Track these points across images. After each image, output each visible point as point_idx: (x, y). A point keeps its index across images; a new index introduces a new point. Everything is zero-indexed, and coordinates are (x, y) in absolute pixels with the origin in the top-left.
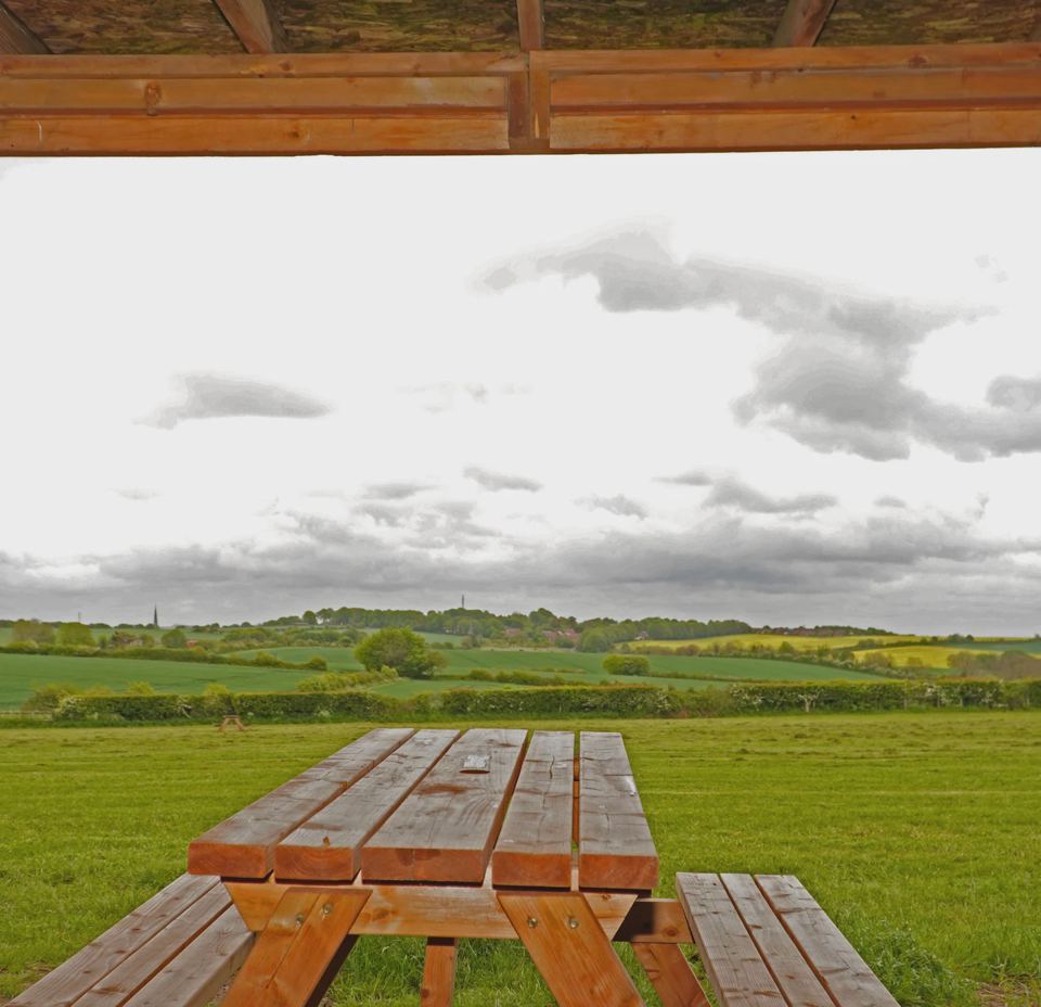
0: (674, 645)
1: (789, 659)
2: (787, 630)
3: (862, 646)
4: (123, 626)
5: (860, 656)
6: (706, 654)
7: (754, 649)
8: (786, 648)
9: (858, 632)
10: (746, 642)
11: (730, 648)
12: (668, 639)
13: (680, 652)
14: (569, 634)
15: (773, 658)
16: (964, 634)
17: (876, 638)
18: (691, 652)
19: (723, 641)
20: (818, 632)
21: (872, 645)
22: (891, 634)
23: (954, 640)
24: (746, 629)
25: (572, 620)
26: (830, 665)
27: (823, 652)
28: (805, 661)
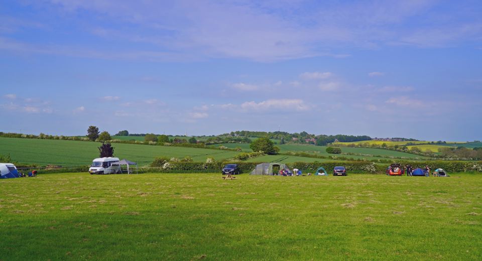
0: (347, 144)
1: (385, 149)
2: (383, 139)
3: (408, 145)
4: (177, 136)
5: (410, 148)
6: (357, 147)
7: (373, 145)
8: (384, 145)
9: (407, 140)
10: (371, 143)
11: (365, 145)
12: (344, 142)
13: (349, 146)
14: (312, 139)
15: (379, 148)
16: (443, 141)
17: (413, 142)
18: (353, 146)
19: (363, 142)
20: (393, 140)
21: (411, 144)
22: (417, 141)
23: (439, 143)
24: (370, 139)
25: (314, 135)
26: (399, 151)
27: (396, 147)
28: (390, 149)
